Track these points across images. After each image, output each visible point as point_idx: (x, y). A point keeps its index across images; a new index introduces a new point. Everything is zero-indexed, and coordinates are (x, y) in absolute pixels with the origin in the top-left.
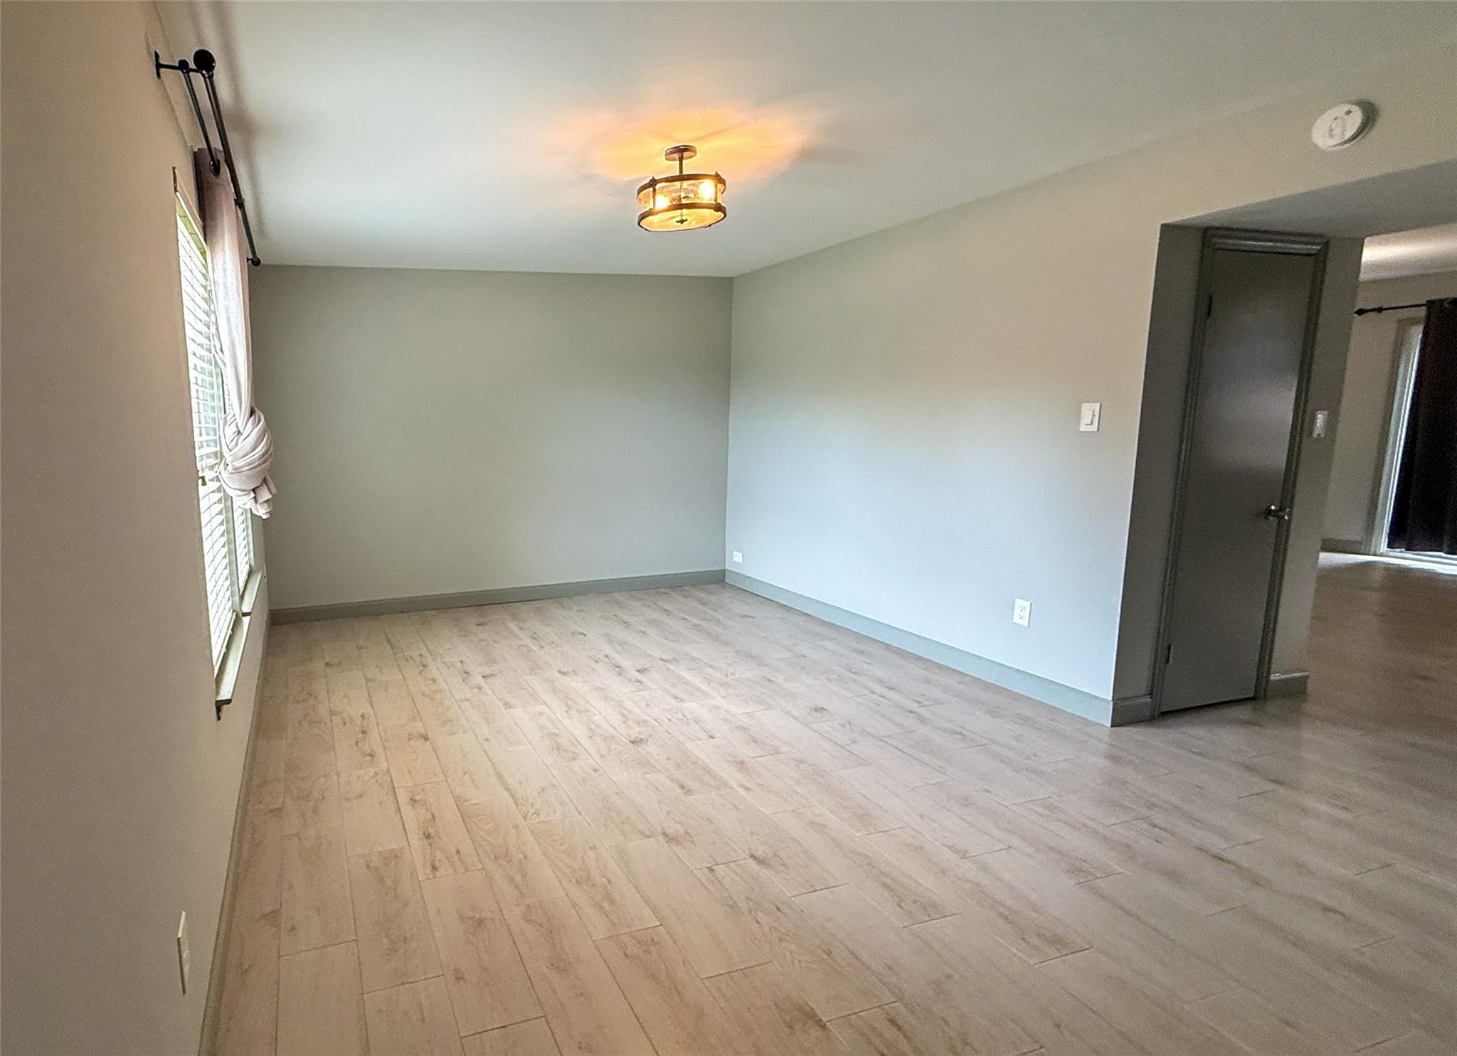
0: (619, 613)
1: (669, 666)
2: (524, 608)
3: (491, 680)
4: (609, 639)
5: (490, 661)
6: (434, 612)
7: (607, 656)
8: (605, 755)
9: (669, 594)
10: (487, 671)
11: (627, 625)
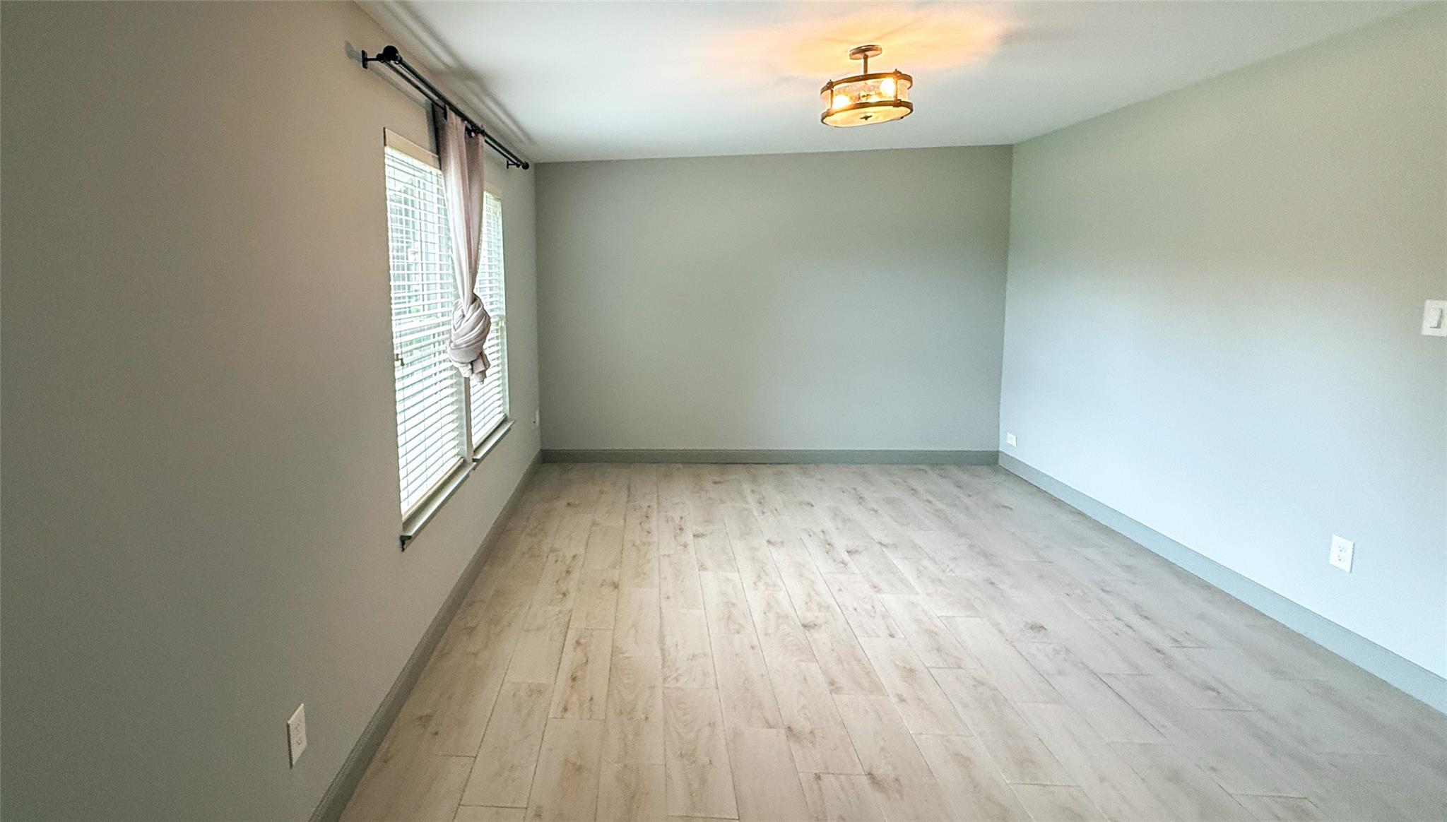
0: (860, 488)
1: (884, 550)
2: (767, 470)
3: (701, 540)
4: (835, 513)
5: (709, 521)
6: (681, 466)
7: (823, 532)
8: (769, 634)
9: (926, 472)
10: (700, 530)
11: (861, 499)
